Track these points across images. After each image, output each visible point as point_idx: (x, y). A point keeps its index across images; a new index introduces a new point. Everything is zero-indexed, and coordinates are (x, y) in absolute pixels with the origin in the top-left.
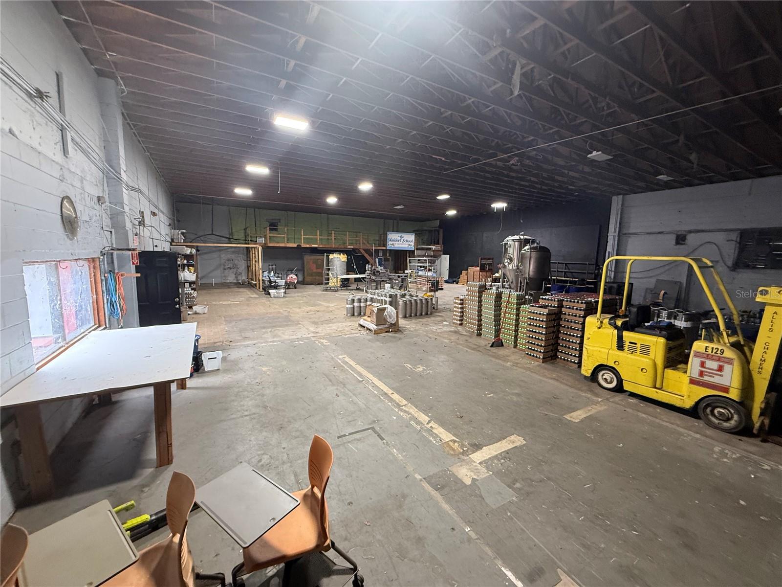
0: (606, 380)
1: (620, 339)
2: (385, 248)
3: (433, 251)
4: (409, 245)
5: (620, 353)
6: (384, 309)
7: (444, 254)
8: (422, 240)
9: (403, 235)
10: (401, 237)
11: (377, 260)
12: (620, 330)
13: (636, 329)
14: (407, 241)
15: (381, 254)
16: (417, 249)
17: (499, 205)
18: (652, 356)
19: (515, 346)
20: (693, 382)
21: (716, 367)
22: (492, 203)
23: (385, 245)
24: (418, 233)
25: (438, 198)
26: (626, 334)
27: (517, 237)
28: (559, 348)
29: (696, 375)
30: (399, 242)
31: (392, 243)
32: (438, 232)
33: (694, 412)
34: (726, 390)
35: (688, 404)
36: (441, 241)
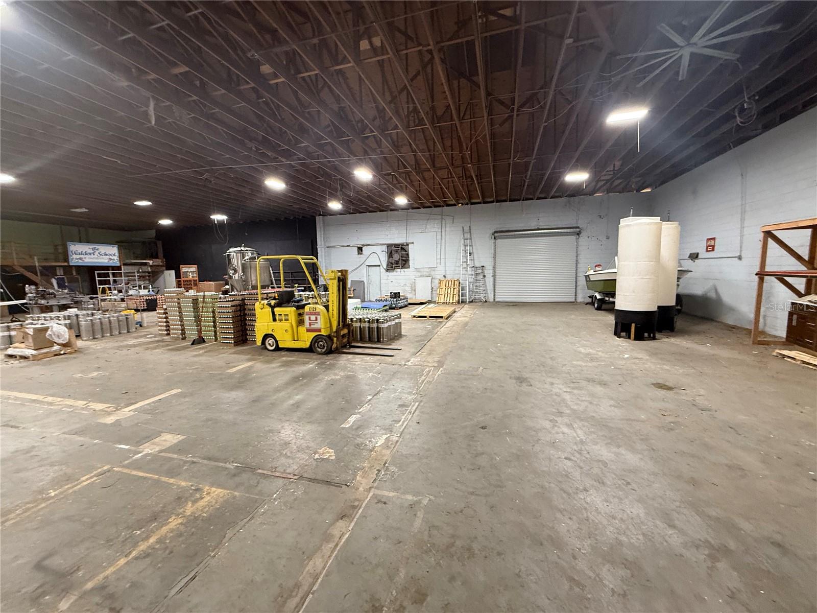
0: (270, 344)
1: (273, 313)
2: (66, 264)
3: (151, 266)
4: (111, 259)
5: (274, 323)
6: (46, 329)
7: (167, 270)
8: (134, 253)
9: (97, 247)
10: (93, 249)
11: (54, 282)
12: (273, 307)
13: (283, 305)
14: (106, 255)
15: (60, 272)
16: (124, 265)
17: (219, 217)
18: (290, 321)
19: (216, 340)
20: (308, 330)
21: (314, 319)
22: (211, 215)
23: (66, 259)
24: (123, 246)
25: (135, 203)
26: (276, 309)
27: (239, 249)
28: (248, 332)
29: (308, 326)
30: (92, 256)
31: (78, 257)
32: (155, 243)
33: (310, 350)
34: (319, 330)
35: (307, 345)
36: (161, 254)
